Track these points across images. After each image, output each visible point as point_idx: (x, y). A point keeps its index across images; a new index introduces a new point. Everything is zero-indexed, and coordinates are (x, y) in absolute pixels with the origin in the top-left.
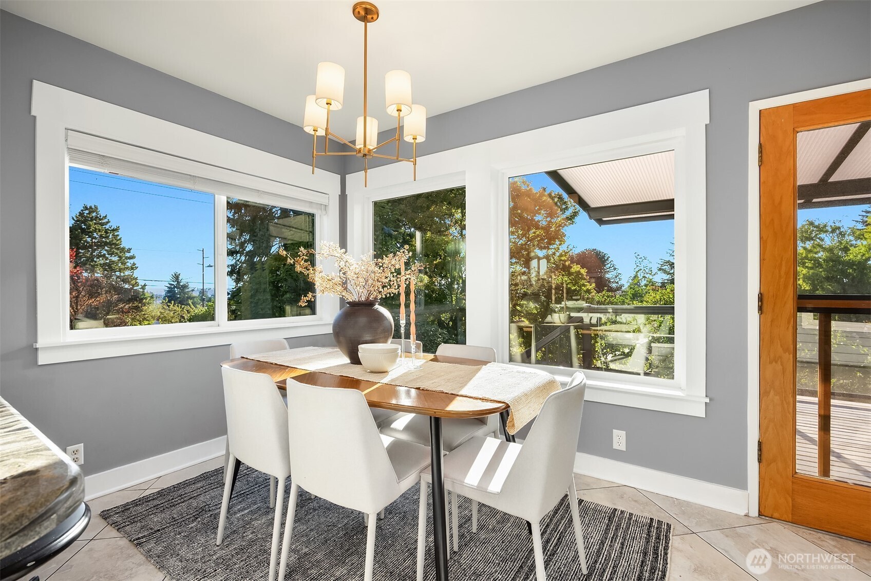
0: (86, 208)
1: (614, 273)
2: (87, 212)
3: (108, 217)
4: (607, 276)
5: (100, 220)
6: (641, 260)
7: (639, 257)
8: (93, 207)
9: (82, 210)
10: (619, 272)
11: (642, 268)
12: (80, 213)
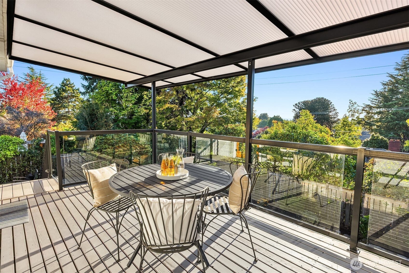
0: (65, 80)
1: (334, 112)
2: (65, 81)
3: (74, 84)
4: (330, 114)
5: (71, 85)
6: (352, 104)
7: (352, 102)
8: (68, 79)
9: (63, 81)
10: (337, 111)
11: (353, 109)
12: (62, 82)
